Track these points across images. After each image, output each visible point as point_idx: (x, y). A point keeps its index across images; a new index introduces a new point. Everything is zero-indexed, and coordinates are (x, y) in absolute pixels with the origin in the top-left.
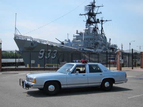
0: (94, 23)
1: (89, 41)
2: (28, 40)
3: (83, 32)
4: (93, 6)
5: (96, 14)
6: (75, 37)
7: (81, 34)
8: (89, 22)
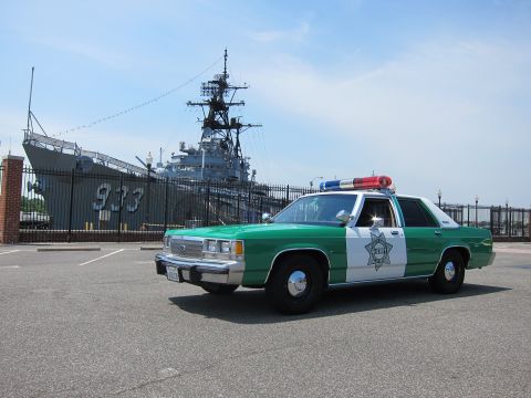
0: (224, 127)
1: (214, 172)
2: (65, 151)
3: (197, 147)
4: (221, 84)
5: (231, 104)
6: (178, 160)
7: (191, 152)
8: (210, 125)
